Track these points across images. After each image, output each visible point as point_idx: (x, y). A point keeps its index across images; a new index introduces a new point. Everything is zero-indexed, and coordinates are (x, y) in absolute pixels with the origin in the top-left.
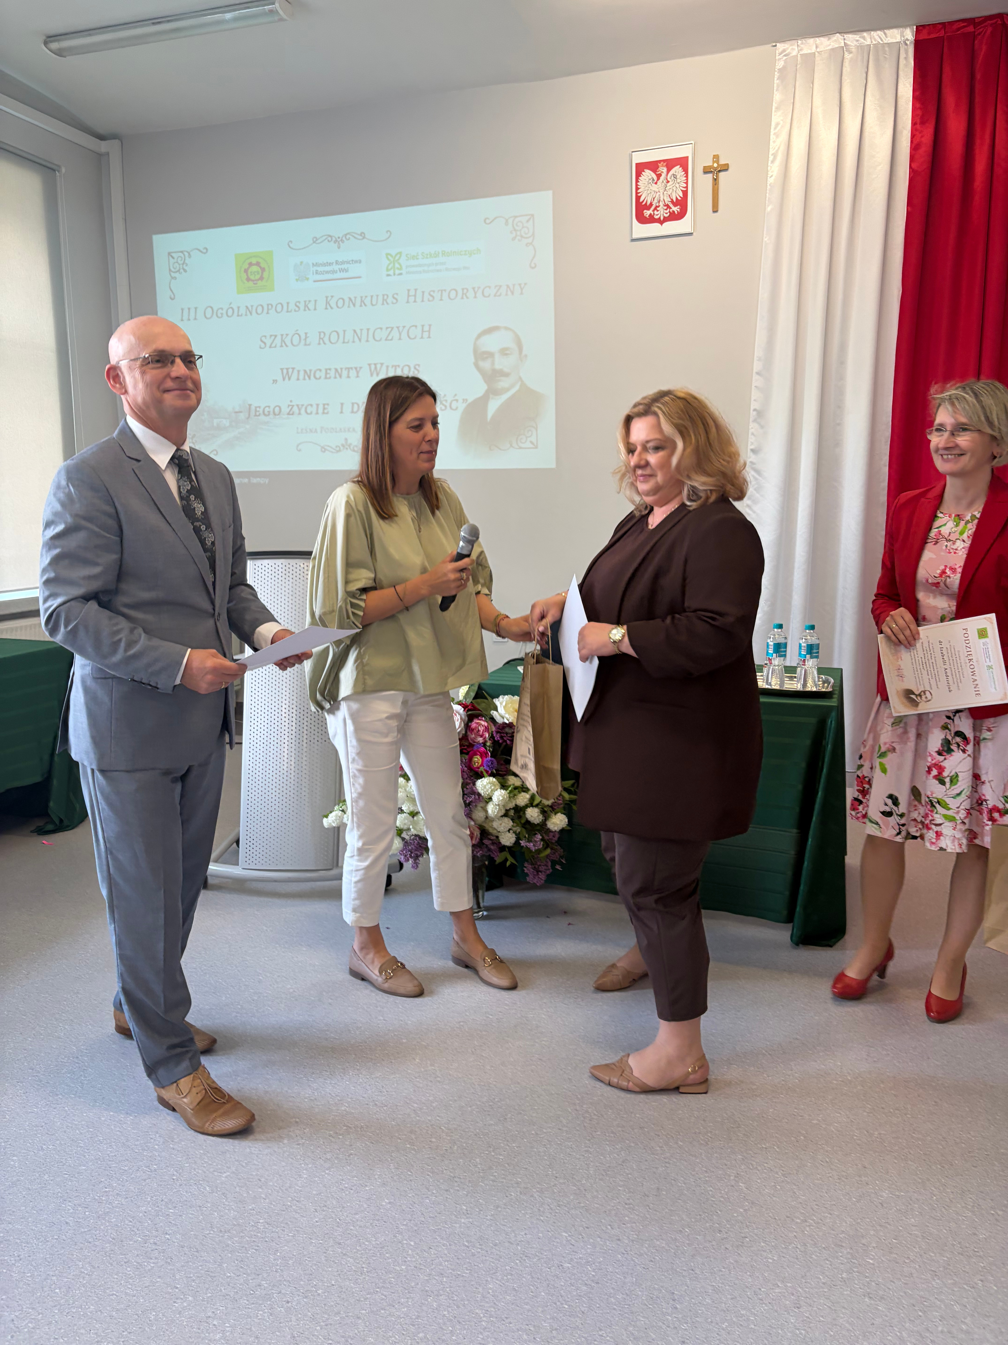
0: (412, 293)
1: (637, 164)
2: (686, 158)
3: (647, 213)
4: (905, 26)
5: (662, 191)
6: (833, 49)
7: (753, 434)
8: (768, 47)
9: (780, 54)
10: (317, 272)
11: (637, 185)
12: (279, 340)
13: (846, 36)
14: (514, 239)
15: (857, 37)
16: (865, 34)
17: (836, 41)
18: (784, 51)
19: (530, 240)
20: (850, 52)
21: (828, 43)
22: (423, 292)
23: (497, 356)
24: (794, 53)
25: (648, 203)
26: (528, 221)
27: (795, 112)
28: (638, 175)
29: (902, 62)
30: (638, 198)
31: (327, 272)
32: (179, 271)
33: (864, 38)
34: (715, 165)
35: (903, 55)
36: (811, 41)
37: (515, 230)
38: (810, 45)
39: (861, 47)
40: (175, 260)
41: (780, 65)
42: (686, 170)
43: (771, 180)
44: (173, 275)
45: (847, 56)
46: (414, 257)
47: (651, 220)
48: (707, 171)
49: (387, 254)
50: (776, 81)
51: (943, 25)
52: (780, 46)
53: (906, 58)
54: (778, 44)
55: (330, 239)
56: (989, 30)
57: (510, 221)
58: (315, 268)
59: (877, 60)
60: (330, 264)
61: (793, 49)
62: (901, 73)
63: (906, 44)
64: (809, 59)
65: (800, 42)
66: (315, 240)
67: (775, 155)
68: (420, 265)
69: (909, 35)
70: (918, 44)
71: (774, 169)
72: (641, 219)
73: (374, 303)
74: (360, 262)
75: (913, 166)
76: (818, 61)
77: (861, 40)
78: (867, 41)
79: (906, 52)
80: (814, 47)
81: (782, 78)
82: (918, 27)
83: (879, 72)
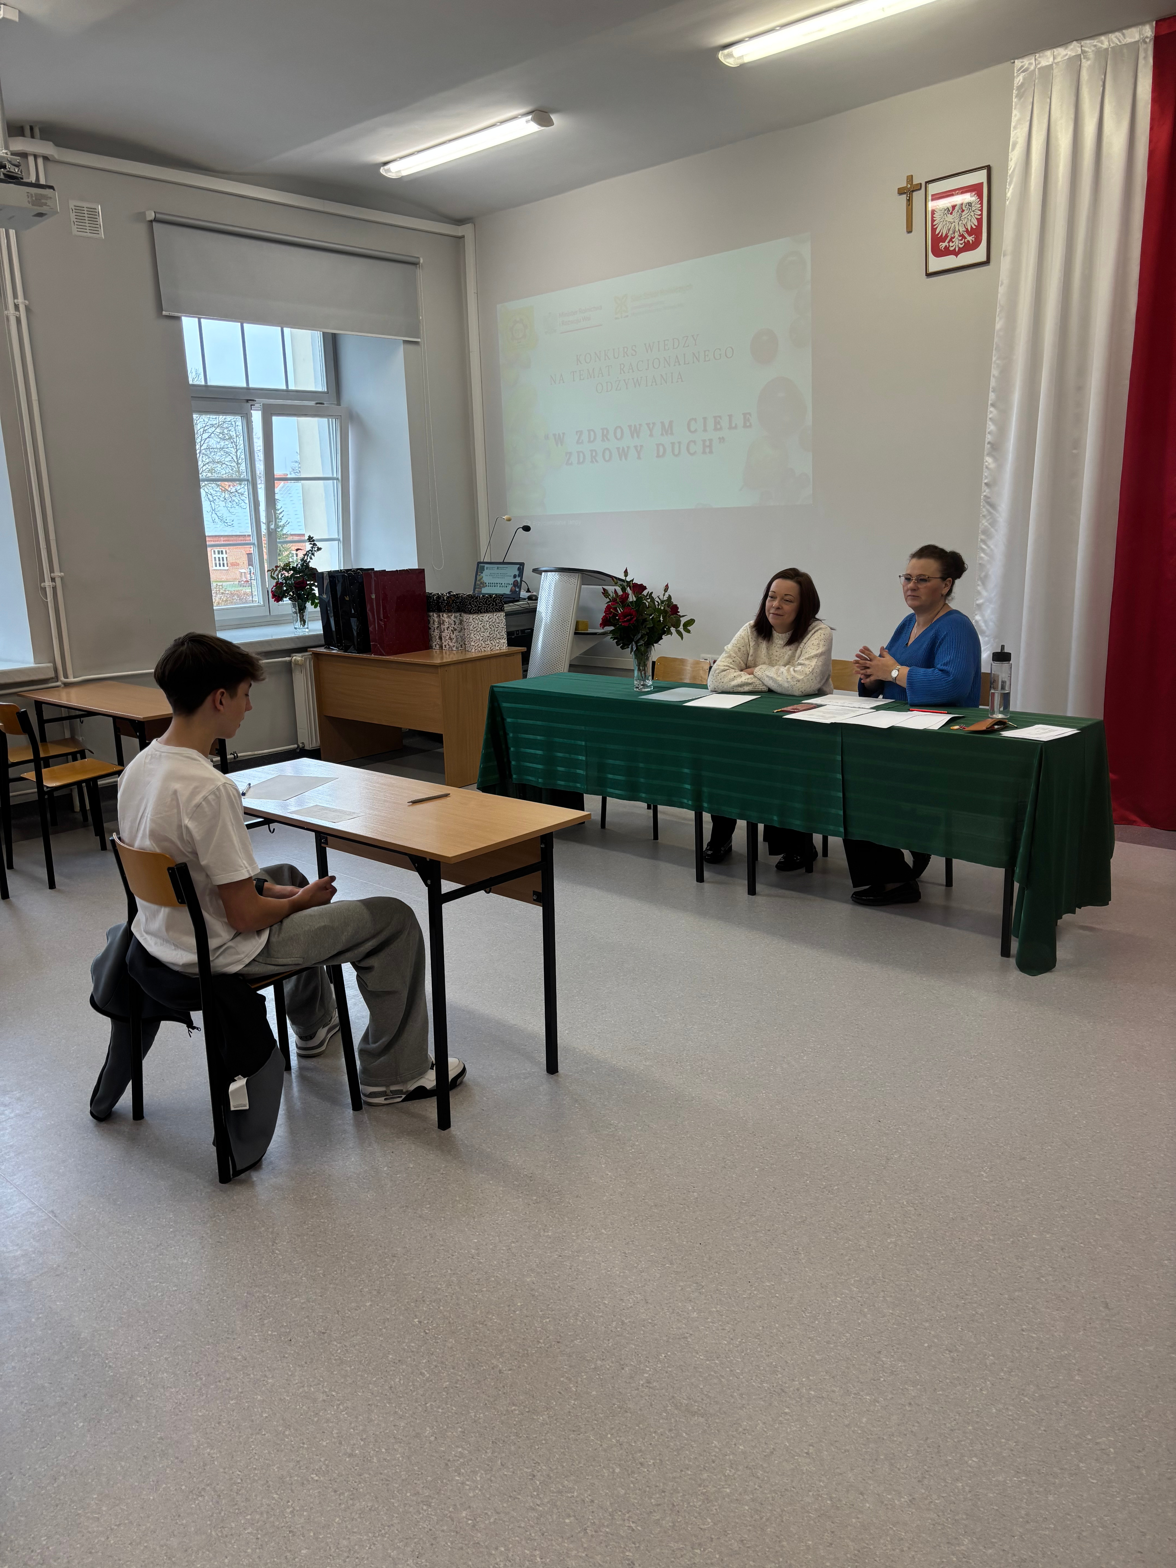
4: (1144, 23)
6: (1069, 60)
8: (1006, 65)
9: (1018, 70)
13: (1083, 43)
15: (1095, 42)
16: (1103, 38)
17: (1073, 49)
18: (1022, 67)
20: (1088, 59)
21: (1065, 53)
24: (1032, 68)
29: (1141, 62)
33: (1101, 42)
35: (1142, 55)
36: (1048, 53)
38: (1047, 58)
39: (1098, 52)
41: (1018, 81)
43: (1008, 203)
45: (1086, 64)
50: (1015, 100)
52: (1018, 63)
53: (1145, 58)
54: (1016, 61)
59: (1115, 63)
61: (1030, 64)
62: (1139, 75)
63: (1145, 42)
64: (1047, 72)
65: (1038, 55)
69: (1148, 32)
70: (1158, 40)
75: (1150, 172)
76: (1056, 71)
77: (1100, 45)
78: (1105, 45)
79: (1146, 50)
80: (1051, 59)
81: (1020, 96)
82: (1157, 22)
83: (1116, 77)
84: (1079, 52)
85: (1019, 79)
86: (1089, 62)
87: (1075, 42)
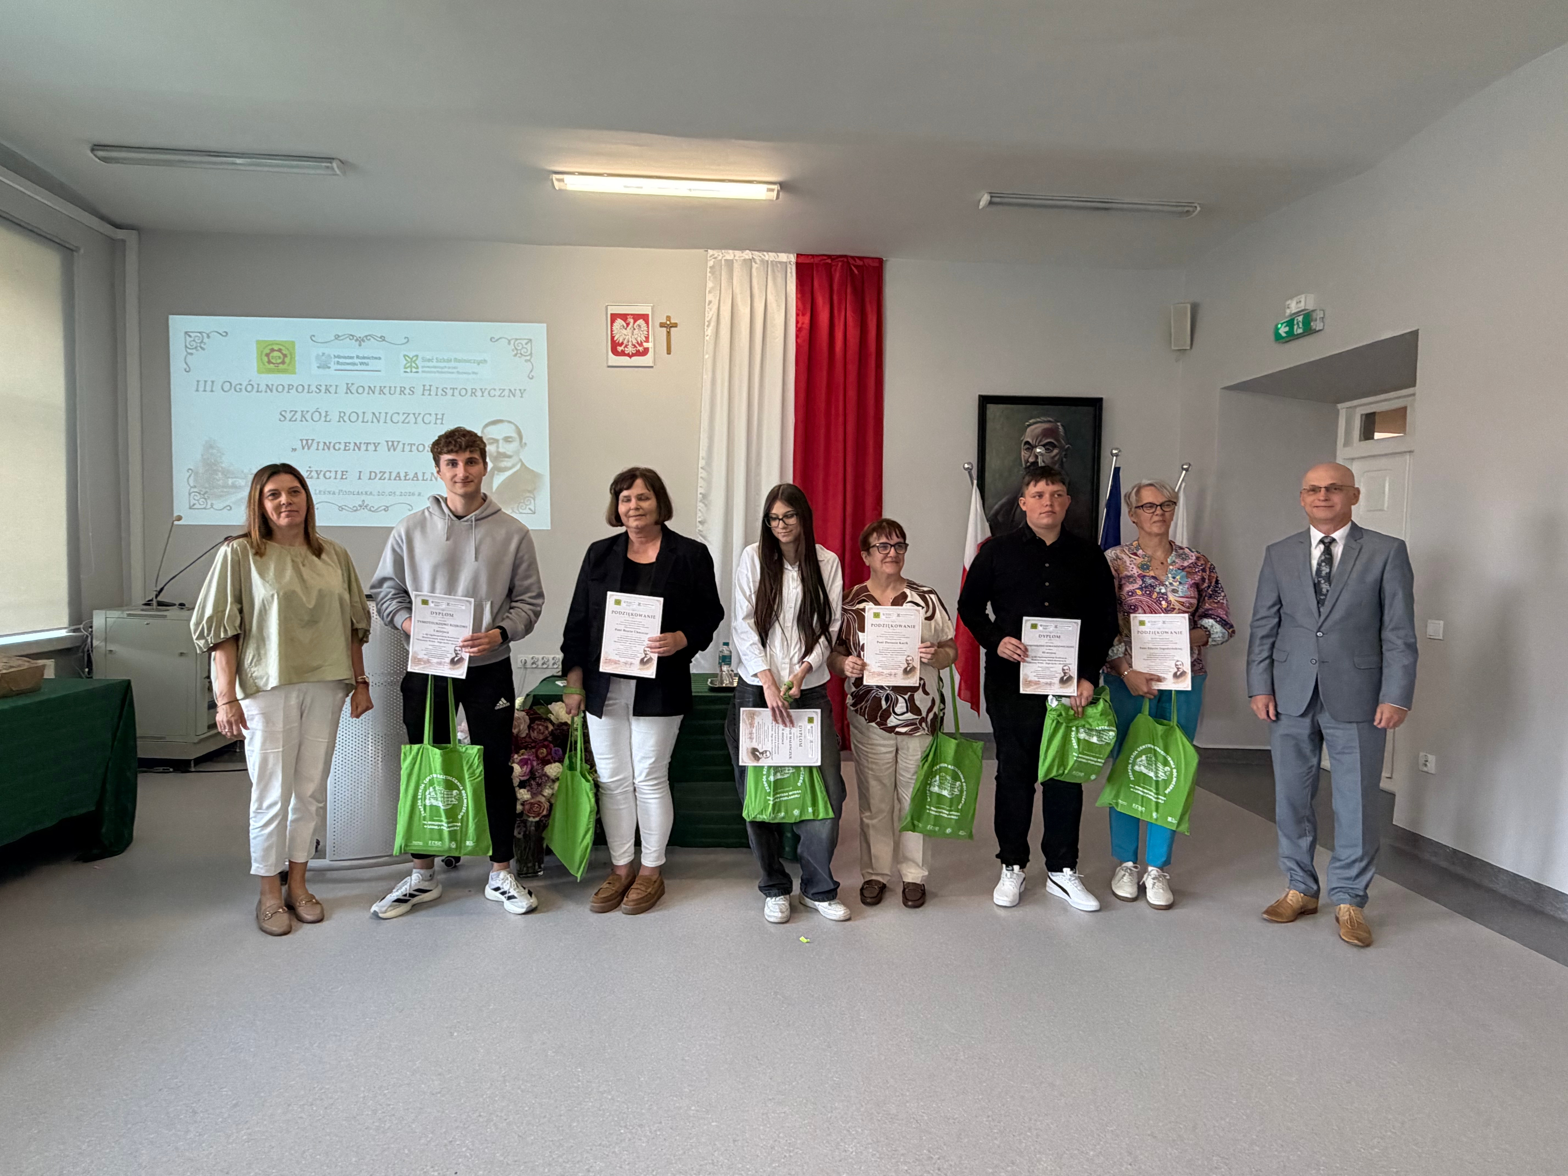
0: (427, 387)
1: (612, 315)
2: (647, 315)
3: (620, 349)
4: (789, 253)
5: (630, 335)
6: (745, 260)
7: (700, 510)
8: (702, 251)
9: (711, 256)
10: (338, 363)
11: (611, 329)
12: (298, 416)
13: (753, 252)
14: (516, 355)
15: (760, 254)
16: (765, 253)
17: (747, 255)
18: (713, 255)
19: (528, 358)
20: (756, 263)
21: (742, 255)
22: (437, 388)
23: (501, 442)
24: (720, 258)
25: (621, 342)
26: (526, 344)
27: (722, 295)
28: (613, 322)
29: (789, 274)
30: (612, 338)
31: (348, 364)
32: (196, 348)
33: (764, 255)
34: (668, 323)
35: (789, 271)
36: (731, 251)
37: (516, 349)
38: (730, 255)
39: (762, 261)
40: (192, 339)
41: (711, 263)
42: (647, 323)
43: (707, 338)
44: (189, 351)
45: (755, 266)
46: (429, 360)
47: (623, 354)
48: (662, 325)
49: (405, 356)
50: (709, 274)
51: (813, 256)
52: (711, 252)
53: (791, 273)
54: (709, 250)
55: (351, 337)
56: (840, 264)
57: (512, 342)
58: (337, 359)
59: (773, 271)
60: (352, 358)
61: (719, 255)
62: (788, 282)
63: (791, 264)
64: (730, 264)
65: (723, 251)
66: (337, 337)
67: (709, 322)
68: (435, 367)
69: (793, 258)
70: (798, 265)
71: (710, 331)
72: (615, 352)
73: (392, 392)
74: (380, 358)
75: (799, 341)
76: (736, 265)
77: (763, 257)
78: (767, 258)
79: (791, 269)
80: (733, 256)
81: (713, 273)
82: (797, 255)
83: (774, 279)
84: (751, 257)
86: (757, 265)
87: (748, 251)
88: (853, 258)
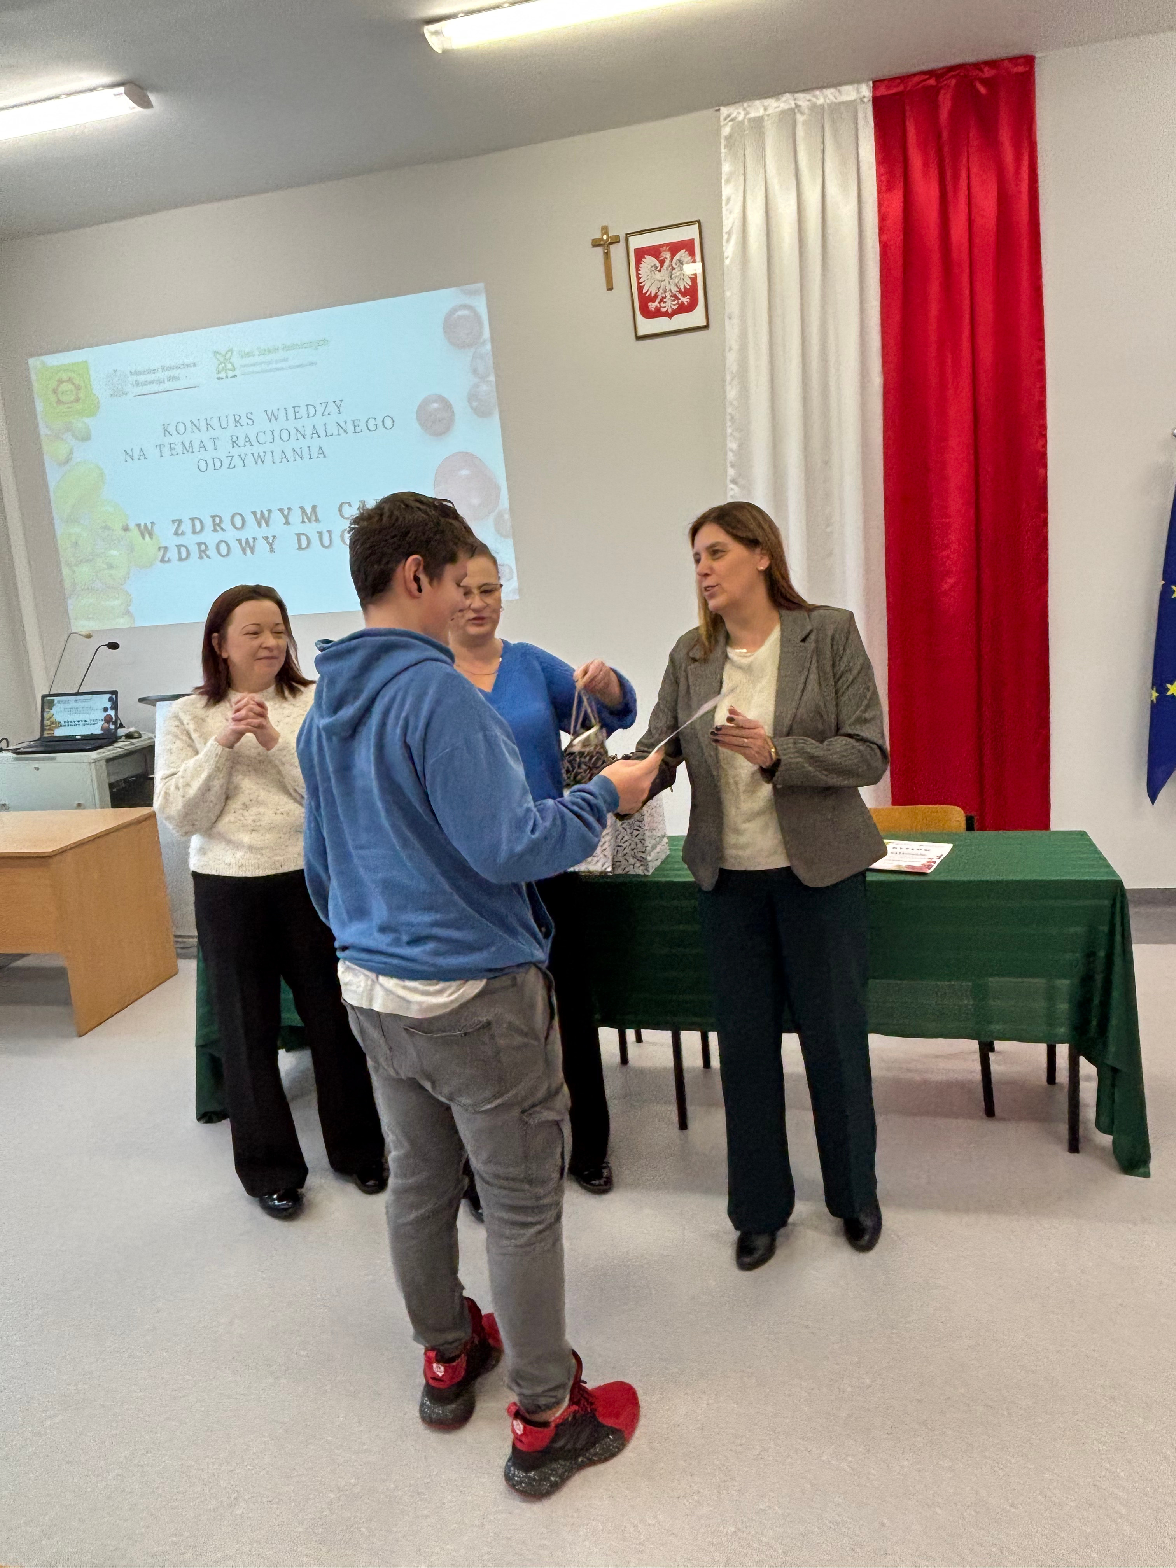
4: (859, 82)
6: (783, 112)
8: (711, 112)
9: (725, 119)
13: (798, 95)
15: (808, 96)
16: (817, 93)
17: (786, 102)
18: (729, 116)
20: (802, 113)
21: (777, 104)
24: (741, 118)
27: (748, 183)
29: (861, 122)
33: (816, 97)
35: (861, 115)
36: (757, 103)
38: (757, 109)
39: (813, 107)
43: (727, 262)
45: (800, 118)
50: (723, 151)
51: (902, 78)
52: (724, 111)
53: (865, 119)
56: (954, 81)
59: (833, 121)
61: (739, 113)
62: (860, 134)
63: (863, 102)
64: (758, 123)
65: (746, 105)
67: (729, 233)
69: (866, 91)
70: (877, 102)
71: (730, 250)
75: (884, 239)
76: (768, 124)
77: (814, 100)
78: (821, 101)
79: (865, 111)
80: (762, 110)
81: (729, 146)
82: (874, 83)
83: (835, 135)
84: (793, 106)
85: (726, 130)
86: (804, 117)
87: (787, 96)
88: (977, 66)
